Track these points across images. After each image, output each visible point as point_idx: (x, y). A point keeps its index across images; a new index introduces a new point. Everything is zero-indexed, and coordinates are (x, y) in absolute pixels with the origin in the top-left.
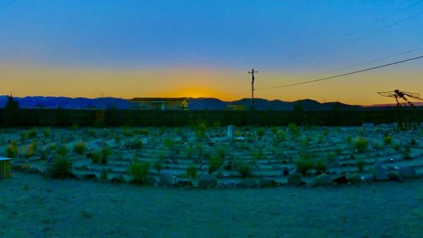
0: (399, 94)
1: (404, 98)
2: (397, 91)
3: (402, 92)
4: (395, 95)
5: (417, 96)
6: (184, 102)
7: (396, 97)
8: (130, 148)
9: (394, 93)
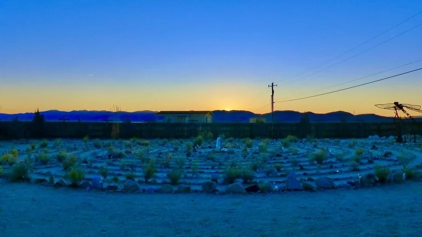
0: (398, 106)
1: (403, 110)
2: (396, 103)
3: (401, 105)
4: (395, 107)
5: (419, 108)
6: (207, 115)
7: (396, 109)
8: (111, 157)
9: (394, 105)
